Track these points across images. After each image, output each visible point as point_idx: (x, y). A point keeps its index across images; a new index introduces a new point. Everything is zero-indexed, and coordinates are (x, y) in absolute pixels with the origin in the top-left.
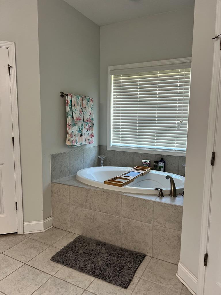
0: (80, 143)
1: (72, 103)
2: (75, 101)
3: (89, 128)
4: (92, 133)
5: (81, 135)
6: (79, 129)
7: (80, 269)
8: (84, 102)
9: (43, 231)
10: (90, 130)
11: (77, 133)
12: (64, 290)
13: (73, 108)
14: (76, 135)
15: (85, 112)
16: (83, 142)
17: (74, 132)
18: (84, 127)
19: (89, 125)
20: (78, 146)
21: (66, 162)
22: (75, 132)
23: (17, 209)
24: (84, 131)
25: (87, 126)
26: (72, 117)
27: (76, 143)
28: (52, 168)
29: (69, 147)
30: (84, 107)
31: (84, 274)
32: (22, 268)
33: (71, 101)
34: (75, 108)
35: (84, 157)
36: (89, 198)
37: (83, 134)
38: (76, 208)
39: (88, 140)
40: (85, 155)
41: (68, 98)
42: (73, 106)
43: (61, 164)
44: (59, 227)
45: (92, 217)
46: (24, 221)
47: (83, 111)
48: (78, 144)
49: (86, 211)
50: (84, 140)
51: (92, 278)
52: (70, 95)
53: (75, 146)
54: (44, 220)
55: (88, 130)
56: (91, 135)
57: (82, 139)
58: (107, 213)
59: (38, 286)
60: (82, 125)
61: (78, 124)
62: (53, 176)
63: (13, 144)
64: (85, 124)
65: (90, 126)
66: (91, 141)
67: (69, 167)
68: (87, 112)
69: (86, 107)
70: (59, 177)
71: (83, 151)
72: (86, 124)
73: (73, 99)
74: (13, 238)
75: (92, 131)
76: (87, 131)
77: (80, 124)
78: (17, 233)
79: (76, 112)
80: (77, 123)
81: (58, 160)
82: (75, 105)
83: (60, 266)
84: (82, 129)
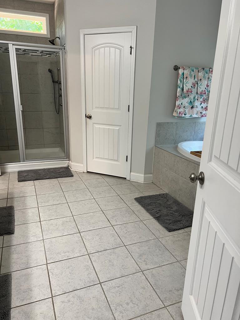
0: (190, 115)
1: (184, 76)
2: (187, 73)
3: (204, 100)
4: (207, 106)
5: (192, 107)
6: (191, 101)
7: (148, 210)
8: (201, 74)
9: (143, 183)
10: (204, 103)
11: (187, 105)
12: (129, 215)
13: (184, 80)
14: (186, 107)
15: (200, 84)
16: (194, 115)
17: (183, 104)
18: (198, 100)
19: (204, 98)
20: (187, 118)
21: (173, 131)
22: (185, 104)
23: (127, 161)
24: (197, 103)
25: (202, 99)
26: (183, 89)
27: (185, 115)
28: (157, 134)
29: (176, 118)
30: (199, 79)
31: (148, 214)
32: (115, 197)
33: (183, 74)
34: (187, 81)
35: (196, 130)
36: (176, 164)
37: (195, 107)
38: (167, 170)
39: (201, 113)
40: (196, 128)
41: (181, 71)
42: (184, 79)
43: (167, 132)
44: (156, 184)
45: (176, 180)
46: (131, 171)
47: (197, 84)
48: (188, 116)
49: (173, 174)
50: (195, 112)
51: (151, 217)
52: (183, 68)
53: (184, 117)
54: (145, 174)
55: (203, 103)
56: (205, 108)
57: (193, 111)
58: (186, 179)
59: (116, 208)
60: (194, 98)
61: (191, 96)
62: (156, 142)
63: (129, 111)
64: (199, 96)
65: (206, 99)
66: (204, 114)
67: (175, 136)
68: (202, 85)
69: (202, 79)
70: (163, 143)
71: (194, 124)
72: (201, 97)
73: (186, 72)
74: (122, 181)
75: (207, 104)
76: (201, 104)
77: (192, 97)
78: (126, 178)
79: (187, 85)
80: (188, 96)
81: (164, 128)
82: (187, 78)
83: (137, 204)
84: (194, 101)
